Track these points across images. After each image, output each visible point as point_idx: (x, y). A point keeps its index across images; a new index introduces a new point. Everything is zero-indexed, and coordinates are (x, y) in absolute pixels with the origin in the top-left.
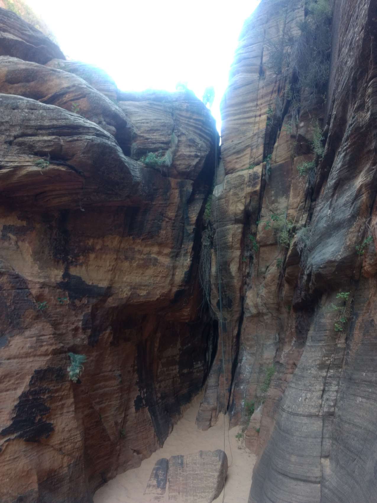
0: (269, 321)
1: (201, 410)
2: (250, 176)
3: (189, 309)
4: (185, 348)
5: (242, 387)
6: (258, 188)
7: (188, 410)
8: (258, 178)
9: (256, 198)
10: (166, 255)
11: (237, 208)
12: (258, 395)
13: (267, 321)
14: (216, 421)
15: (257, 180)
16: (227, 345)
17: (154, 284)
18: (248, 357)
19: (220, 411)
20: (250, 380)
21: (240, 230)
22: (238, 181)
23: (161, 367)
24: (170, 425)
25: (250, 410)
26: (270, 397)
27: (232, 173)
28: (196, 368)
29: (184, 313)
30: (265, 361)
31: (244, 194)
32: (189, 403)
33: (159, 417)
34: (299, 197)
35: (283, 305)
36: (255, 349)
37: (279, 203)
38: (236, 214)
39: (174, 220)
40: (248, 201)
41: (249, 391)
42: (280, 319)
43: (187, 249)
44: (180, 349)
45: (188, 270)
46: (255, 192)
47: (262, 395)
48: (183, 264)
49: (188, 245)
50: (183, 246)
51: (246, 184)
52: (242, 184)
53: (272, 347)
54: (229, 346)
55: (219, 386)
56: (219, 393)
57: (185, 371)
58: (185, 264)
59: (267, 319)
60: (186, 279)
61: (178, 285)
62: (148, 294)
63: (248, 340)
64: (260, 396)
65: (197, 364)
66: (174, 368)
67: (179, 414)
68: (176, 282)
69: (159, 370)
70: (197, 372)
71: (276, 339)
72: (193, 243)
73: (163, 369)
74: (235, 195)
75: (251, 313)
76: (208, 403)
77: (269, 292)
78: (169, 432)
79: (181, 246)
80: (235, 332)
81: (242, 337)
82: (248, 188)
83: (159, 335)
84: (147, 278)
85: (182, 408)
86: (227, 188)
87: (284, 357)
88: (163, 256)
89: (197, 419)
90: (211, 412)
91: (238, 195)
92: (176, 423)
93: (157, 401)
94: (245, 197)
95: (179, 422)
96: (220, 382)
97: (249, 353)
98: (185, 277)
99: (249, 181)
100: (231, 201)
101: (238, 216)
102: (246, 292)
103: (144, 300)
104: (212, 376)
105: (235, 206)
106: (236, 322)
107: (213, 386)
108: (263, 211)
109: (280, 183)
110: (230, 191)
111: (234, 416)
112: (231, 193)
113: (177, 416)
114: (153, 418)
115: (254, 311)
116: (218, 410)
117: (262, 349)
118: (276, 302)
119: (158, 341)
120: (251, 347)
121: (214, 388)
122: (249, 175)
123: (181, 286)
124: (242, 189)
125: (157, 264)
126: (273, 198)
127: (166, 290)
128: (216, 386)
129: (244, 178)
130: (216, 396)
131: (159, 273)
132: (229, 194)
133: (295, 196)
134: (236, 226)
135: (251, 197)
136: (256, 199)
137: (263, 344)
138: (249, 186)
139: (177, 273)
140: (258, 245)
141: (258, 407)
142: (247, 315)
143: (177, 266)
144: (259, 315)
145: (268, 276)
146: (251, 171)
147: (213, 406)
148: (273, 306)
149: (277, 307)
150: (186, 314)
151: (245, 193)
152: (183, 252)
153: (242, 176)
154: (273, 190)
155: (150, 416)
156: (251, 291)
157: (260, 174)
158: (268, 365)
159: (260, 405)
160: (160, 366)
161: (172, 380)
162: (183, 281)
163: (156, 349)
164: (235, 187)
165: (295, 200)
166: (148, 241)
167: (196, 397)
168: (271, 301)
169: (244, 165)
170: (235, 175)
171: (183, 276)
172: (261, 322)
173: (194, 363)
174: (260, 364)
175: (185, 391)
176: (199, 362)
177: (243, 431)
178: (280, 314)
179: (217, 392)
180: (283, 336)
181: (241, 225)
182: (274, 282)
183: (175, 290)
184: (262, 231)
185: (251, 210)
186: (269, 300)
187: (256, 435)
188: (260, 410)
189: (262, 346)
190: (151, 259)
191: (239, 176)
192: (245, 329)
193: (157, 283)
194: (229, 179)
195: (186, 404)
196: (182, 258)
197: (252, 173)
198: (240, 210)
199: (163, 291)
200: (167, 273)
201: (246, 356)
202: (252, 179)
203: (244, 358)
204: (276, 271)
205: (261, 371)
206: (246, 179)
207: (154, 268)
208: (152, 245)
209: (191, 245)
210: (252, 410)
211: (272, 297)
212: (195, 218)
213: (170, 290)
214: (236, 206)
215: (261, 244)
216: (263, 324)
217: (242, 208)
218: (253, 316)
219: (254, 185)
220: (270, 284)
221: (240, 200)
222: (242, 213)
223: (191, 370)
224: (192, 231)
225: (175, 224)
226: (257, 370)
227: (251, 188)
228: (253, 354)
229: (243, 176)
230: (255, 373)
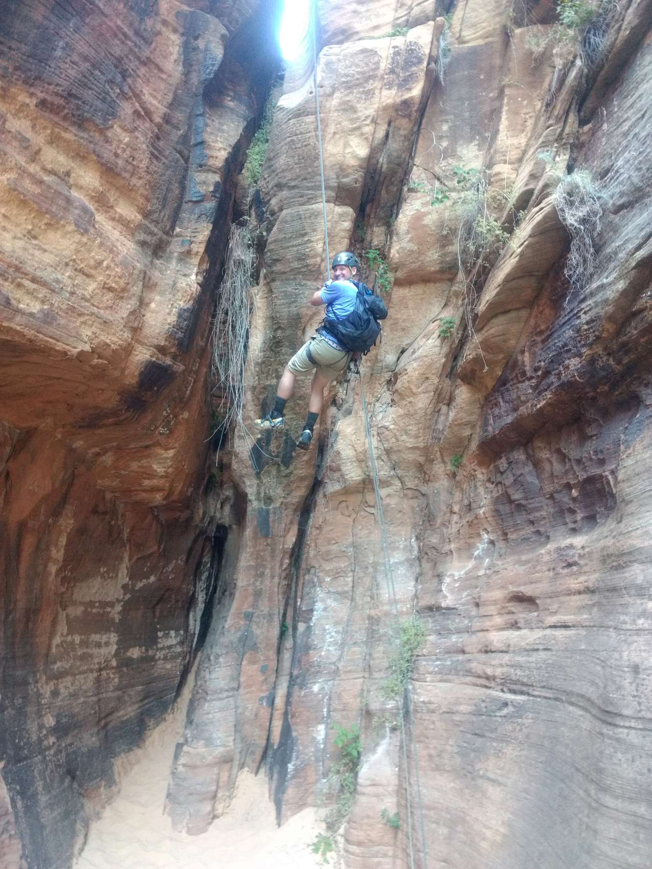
0: (393, 502)
1: (184, 765)
2: (397, 53)
3: (171, 453)
4: (140, 585)
5: (316, 688)
6: (416, 91)
7: (136, 768)
8: (420, 61)
9: (405, 125)
10: (122, 221)
11: (348, 150)
12: (374, 706)
13: (388, 500)
14: (230, 797)
15: (414, 69)
16: (268, 571)
17: (72, 293)
18: (331, 603)
19: (242, 766)
20: (341, 665)
21: (347, 225)
22: (357, 66)
23: (65, 632)
24: (79, 826)
25: (348, 754)
26: (432, 707)
27: (341, 42)
28: (163, 648)
29: (155, 467)
30: (386, 608)
31: (371, 112)
32: (139, 747)
33: (43, 799)
34: (523, 135)
35: (438, 454)
36: (350, 579)
37: (460, 158)
38: (342, 169)
39: (159, 126)
40: (381, 134)
41: (339, 696)
42: (423, 495)
43: (191, 242)
44: (125, 587)
45: (189, 305)
46: (406, 103)
47: (389, 706)
48: (175, 284)
49: (195, 231)
50: (178, 230)
51: (382, 78)
52: (370, 77)
53: (402, 570)
54: (273, 577)
55: (242, 691)
56: (239, 711)
57: (135, 653)
58: (182, 283)
59: (389, 495)
60: (180, 335)
61: (156, 342)
62: (48, 318)
63: (327, 556)
64: (383, 711)
65: (167, 636)
66: (104, 638)
67: (111, 782)
68: (147, 331)
69: (57, 640)
70: (165, 658)
71: (410, 551)
72: (210, 227)
73: (69, 638)
74: (345, 110)
75: (345, 481)
76: (209, 742)
77: (408, 415)
78: (76, 851)
79: (173, 228)
80: (291, 539)
81: (310, 552)
82: (385, 92)
83: (67, 523)
84: (48, 258)
85: (118, 763)
86: (326, 83)
87: (452, 591)
88: (113, 219)
89: (169, 795)
90: (216, 770)
91: (355, 111)
92: (98, 816)
93: (40, 741)
94: (374, 121)
95: (107, 813)
96: (242, 679)
97: (329, 592)
98: (178, 327)
99: (392, 71)
100: (332, 129)
101: (347, 176)
102: (334, 423)
103: (30, 333)
104: (221, 660)
105: (341, 143)
106: (295, 510)
107: (221, 691)
108: (417, 175)
109: (467, 103)
110: (331, 95)
111: (294, 777)
112: (335, 102)
113: (102, 789)
114: (19, 804)
115: (353, 474)
116: (236, 763)
117: (374, 578)
118: (422, 445)
119: (63, 541)
120: (337, 575)
121: (225, 694)
122: (392, 51)
123: (162, 350)
124: (369, 94)
125: (92, 231)
126: (445, 144)
127: (115, 339)
128: (233, 689)
129: (376, 59)
130: (232, 719)
131: (96, 268)
132: (328, 105)
133: (515, 129)
134: (339, 210)
135: (389, 124)
136: (402, 132)
137: (375, 565)
138: (390, 86)
139: (153, 305)
140: (391, 276)
141: (377, 744)
142: (332, 487)
143: (155, 285)
144: (367, 484)
145: (412, 367)
146: (399, 41)
147: (221, 749)
148: (411, 456)
149: (421, 459)
150: (159, 469)
151: (376, 106)
152: (176, 248)
153: (373, 53)
154: (447, 121)
155: (8, 800)
156: (350, 419)
157: (427, 51)
158: (396, 616)
159: (384, 737)
160: (62, 628)
161: (95, 675)
162: (170, 336)
163: (53, 569)
164: (349, 86)
165: (515, 141)
166: (66, 130)
167: (158, 729)
168: (410, 442)
169: (377, 27)
170: (351, 47)
171: (173, 319)
172: (369, 506)
173: (160, 634)
174: (370, 618)
175: (129, 711)
176: (173, 633)
177: (331, 826)
178: (427, 481)
179: (237, 707)
180: (434, 540)
181: (350, 210)
182: (425, 384)
183: (142, 355)
184: (408, 232)
185: (385, 166)
186: (404, 437)
187: (388, 838)
188: (388, 753)
189: (371, 570)
190: (68, 200)
191: (364, 51)
192: (319, 528)
193: (84, 298)
194: (334, 58)
195: (130, 750)
196: (173, 265)
197: (402, 47)
198: (355, 157)
199: (105, 338)
200: (122, 283)
201: (323, 600)
202: (401, 62)
203: (319, 606)
204: (437, 350)
205: (372, 637)
206: (384, 65)
207: (77, 237)
208: (81, 156)
209: (204, 231)
210: (355, 753)
211: (413, 429)
212: (223, 155)
213: (128, 350)
214: (346, 145)
215: (399, 274)
216: (372, 510)
217: (363, 151)
218: (348, 491)
219: (405, 84)
220: (414, 390)
221: (359, 128)
222: (361, 167)
223: (150, 653)
224: (211, 189)
225: (161, 143)
226: (361, 636)
227: (393, 91)
228: (342, 595)
229: (376, 53)
230: (355, 643)
